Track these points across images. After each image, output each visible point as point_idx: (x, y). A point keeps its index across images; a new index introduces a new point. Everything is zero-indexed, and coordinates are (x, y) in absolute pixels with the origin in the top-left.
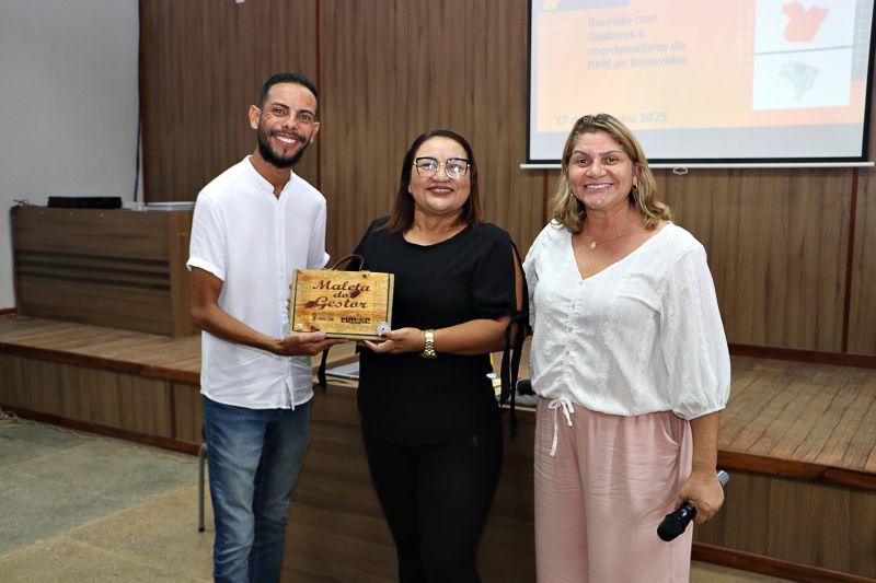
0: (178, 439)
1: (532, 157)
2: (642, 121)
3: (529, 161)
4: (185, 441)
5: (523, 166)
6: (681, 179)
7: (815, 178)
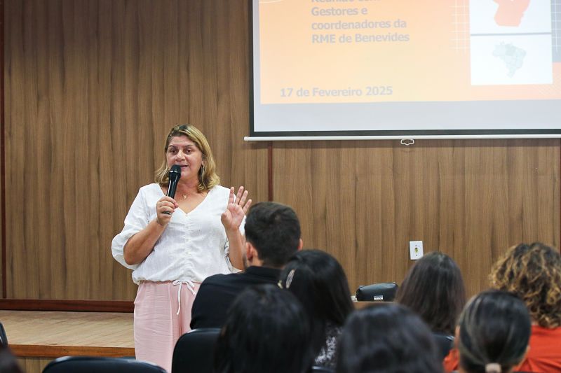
1: (256, 129)
2: (368, 94)
3: (253, 134)
5: (247, 139)
6: (408, 149)
7: (529, 148)
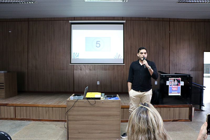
0: (16, 118)
1: (72, 63)
3: (71, 63)
4: (18, 118)
5: (70, 64)
